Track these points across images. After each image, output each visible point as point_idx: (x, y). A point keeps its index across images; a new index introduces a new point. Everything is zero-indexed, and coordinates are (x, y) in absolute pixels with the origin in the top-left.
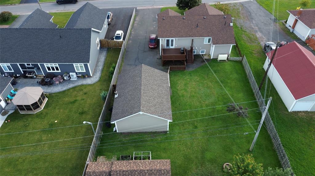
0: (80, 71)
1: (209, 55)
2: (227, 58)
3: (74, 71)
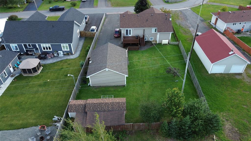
0: (66, 50)
1: (156, 41)
2: (168, 43)
3: (61, 50)
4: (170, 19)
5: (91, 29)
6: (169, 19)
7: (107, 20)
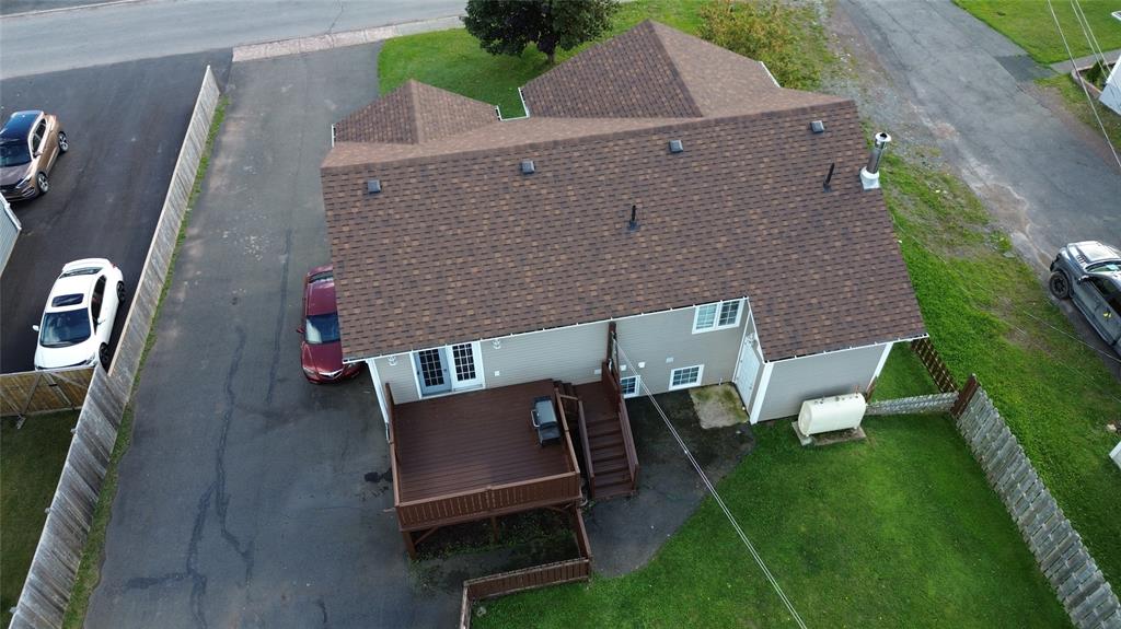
1: (733, 394)
4: (865, 174)
5: (50, 308)
6: (858, 178)
7: (233, 135)
